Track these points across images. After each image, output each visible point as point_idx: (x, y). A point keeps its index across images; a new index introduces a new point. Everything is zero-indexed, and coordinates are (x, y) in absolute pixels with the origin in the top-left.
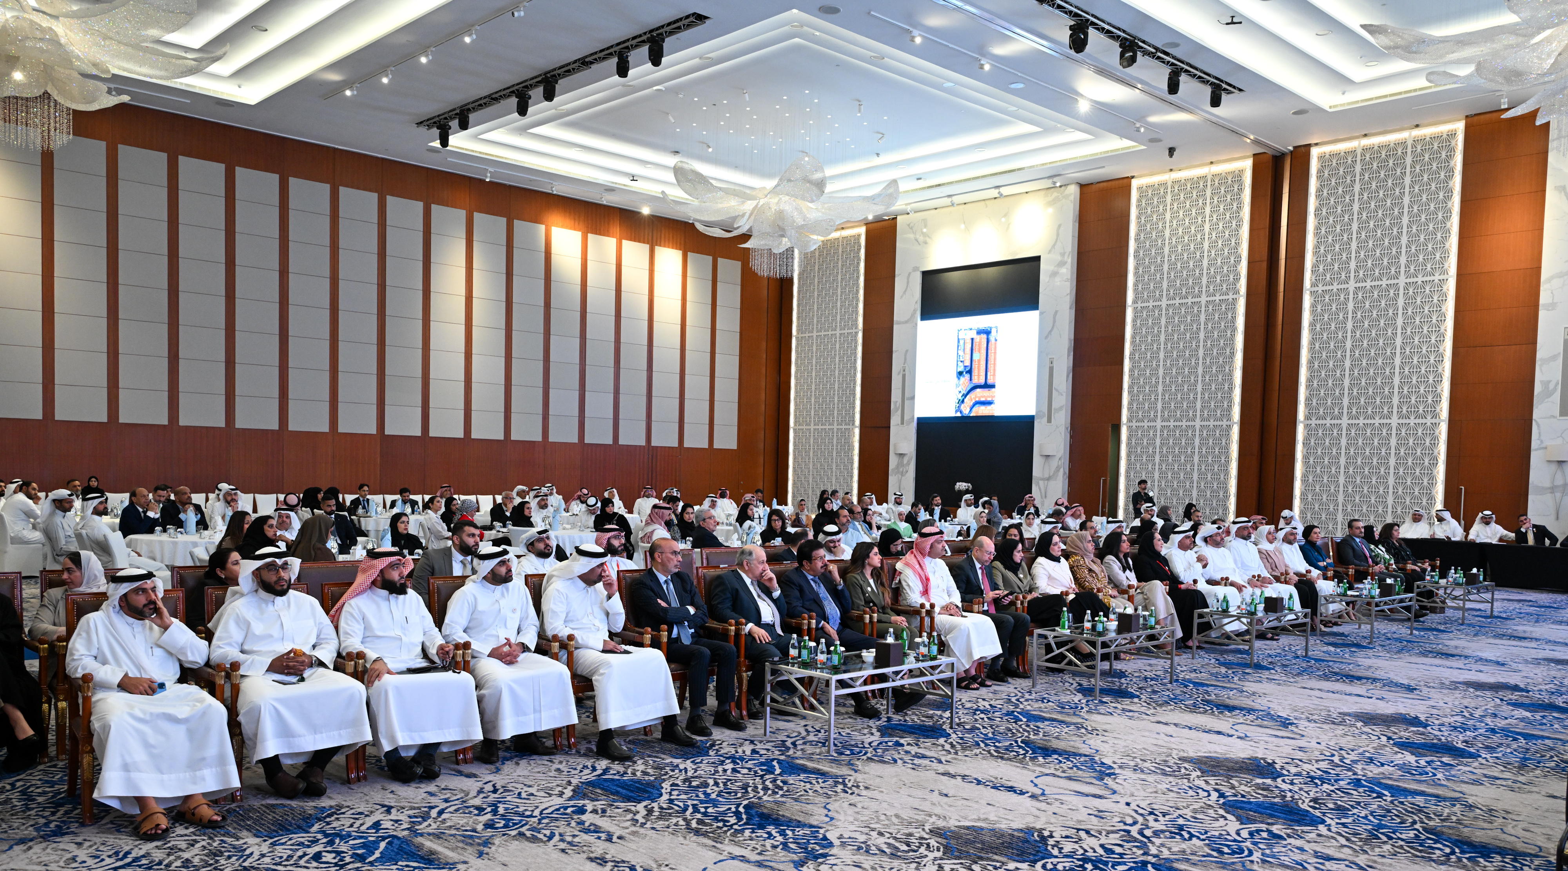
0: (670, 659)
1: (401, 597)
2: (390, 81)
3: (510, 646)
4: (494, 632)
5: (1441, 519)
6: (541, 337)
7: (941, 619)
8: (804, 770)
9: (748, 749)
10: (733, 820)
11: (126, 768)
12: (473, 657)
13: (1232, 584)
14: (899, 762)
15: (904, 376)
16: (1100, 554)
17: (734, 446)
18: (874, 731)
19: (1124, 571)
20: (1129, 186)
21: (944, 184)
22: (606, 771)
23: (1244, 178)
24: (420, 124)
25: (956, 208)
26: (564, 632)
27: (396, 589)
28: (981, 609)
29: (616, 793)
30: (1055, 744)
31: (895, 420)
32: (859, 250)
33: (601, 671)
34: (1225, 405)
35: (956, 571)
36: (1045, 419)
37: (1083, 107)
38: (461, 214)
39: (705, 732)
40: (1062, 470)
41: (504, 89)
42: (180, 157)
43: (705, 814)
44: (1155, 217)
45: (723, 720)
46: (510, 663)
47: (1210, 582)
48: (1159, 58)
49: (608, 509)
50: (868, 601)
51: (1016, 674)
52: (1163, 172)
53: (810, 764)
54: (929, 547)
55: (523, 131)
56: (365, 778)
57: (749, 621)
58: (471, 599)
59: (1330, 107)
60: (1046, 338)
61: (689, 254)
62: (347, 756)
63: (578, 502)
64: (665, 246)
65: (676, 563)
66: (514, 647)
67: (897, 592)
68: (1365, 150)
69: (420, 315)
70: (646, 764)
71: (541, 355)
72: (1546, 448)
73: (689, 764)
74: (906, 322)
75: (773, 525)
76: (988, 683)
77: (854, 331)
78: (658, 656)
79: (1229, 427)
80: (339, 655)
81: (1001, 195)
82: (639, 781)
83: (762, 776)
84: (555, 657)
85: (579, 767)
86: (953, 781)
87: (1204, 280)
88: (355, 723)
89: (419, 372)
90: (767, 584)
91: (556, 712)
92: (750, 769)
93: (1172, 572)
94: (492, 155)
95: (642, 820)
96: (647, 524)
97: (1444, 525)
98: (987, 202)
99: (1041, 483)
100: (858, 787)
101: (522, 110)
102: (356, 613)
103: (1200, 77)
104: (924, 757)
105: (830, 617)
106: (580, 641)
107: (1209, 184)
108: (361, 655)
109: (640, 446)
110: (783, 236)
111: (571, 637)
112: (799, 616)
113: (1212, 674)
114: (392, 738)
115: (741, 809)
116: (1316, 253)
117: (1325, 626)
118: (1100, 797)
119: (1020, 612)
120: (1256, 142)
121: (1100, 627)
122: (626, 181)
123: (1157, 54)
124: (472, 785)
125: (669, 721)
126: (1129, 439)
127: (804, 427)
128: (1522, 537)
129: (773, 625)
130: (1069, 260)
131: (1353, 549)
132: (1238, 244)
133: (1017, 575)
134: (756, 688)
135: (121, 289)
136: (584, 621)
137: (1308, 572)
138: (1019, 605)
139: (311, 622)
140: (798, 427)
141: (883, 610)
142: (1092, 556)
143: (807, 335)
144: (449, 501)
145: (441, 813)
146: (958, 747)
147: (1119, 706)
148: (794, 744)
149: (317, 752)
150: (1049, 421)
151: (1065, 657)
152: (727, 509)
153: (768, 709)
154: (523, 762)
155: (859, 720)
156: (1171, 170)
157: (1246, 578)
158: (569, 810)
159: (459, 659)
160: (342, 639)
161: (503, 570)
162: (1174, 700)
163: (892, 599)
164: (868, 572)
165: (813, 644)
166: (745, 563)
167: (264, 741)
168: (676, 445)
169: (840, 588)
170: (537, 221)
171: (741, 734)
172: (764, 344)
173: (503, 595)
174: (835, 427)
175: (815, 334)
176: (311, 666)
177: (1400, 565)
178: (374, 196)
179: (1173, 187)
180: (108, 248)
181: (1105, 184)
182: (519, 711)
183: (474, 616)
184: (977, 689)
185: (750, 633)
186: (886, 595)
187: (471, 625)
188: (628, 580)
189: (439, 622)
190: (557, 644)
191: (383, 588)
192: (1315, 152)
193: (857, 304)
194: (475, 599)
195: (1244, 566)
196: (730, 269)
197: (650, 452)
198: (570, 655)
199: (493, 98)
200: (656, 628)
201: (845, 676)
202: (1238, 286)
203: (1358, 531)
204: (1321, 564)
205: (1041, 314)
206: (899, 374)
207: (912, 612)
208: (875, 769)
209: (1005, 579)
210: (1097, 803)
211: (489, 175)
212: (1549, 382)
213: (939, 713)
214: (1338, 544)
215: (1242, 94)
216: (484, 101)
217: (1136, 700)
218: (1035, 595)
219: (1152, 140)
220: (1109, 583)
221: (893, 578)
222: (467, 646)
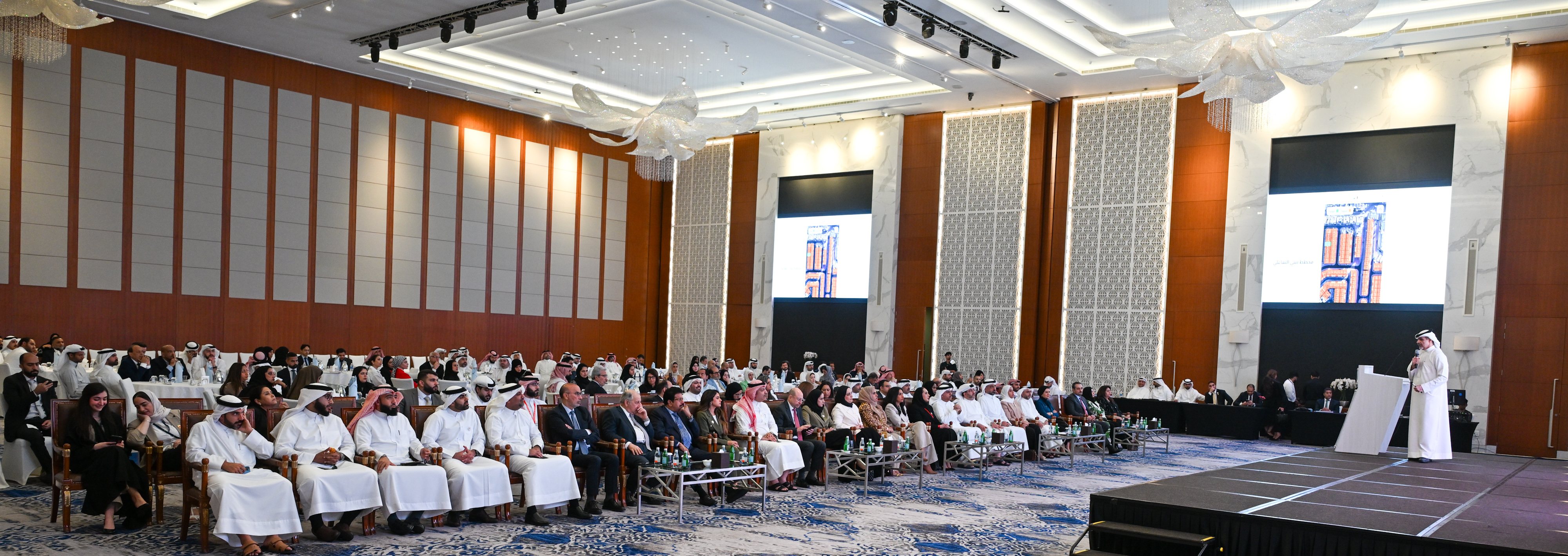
0: (574, 463)
1: (394, 417)
2: (333, 9)
3: (467, 452)
4: (456, 443)
5: (1157, 386)
6: (454, 222)
7: (763, 443)
8: (662, 530)
9: (626, 521)
10: (615, 551)
11: (233, 516)
12: (443, 458)
13: (979, 426)
14: (724, 527)
15: (764, 263)
16: (884, 404)
17: (621, 319)
18: (711, 512)
19: (899, 414)
20: (941, 119)
21: (796, 109)
22: (532, 531)
23: (1025, 119)
24: (354, 41)
25: (807, 127)
26: (503, 444)
27: (391, 412)
28: (791, 438)
29: (542, 540)
30: (827, 518)
31: (756, 299)
32: (728, 157)
33: (529, 469)
34: (1011, 295)
35: (775, 411)
36: (876, 301)
37: (900, 61)
38: (384, 116)
39: (598, 512)
40: (888, 343)
41: (430, 20)
42: (137, 60)
43: (598, 549)
44: (960, 144)
45: (609, 505)
46: (467, 463)
47: (964, 424)
48: (952, 31)
49: (516, 369)
50: (712, 430)
51: (816, 483)
52: (966, 110)
53: (666, 528)
54: (754, 394)
55: (442, 50)
56: (374, 532)
57: (628, 440)
58: (440, 420)
59: (1083, 72)
60: (877, 236)
61: (584, 155)
62: (363, 518)
63: (488, 362)
64: (562, 148)
65: (578, 400)
66: (470, 452)
67: (733, 425)
68: (1111, 104)
69: (347, 200)
70: (559, 527)
71: (453, 237)
72: (1228, 333)
73: (587, 527)
74: (766, 219)
75: (649, 381)
76: (795, 488)
77: (723, 224)
78: (566, 461)
79: (1014, 312)
80: (356, 454)
81: (842, 120)
82: (555, 535)
83: (634, 533)
84: (497, 459)
85: (515, 529)
86: (756, 535)
87: (996, 197)
88: (371, 495)
89: (345, 249)
90: (641, 416)
91: (499, 494)
92: (627, 530)
93: (935, 417)
94: (415, 68)
95: (558, 551)
96: (552, 378)
97: (1160, 390)
98: (832, 124)
99: (872, 353)
100: (695, 537)
101: (446, 37)
102: (366, 427)
103: (984, 46)
104: (740, 524)
105: (684, 439)
106: (513, 449)
107: (1000, 121)
108: (372, 453)
109: (539, 317)
110: (663, 148)
111: (508, 447)
112: (662, 438)
113: (950, 484)
114: (395, 506)
115: (620, 547)
116: (1076, 180)
117: (1047, 457)
118: (843, 541)
119: (820, 440)
120: (1033, 94)
121: (869, 449)
122: (531, 93)
123: (950, 27)
124: (447, 537)
125: (573, 503)
126: (940, 319)
127: (681, 303)
128: (1209, 398)
129: (645, 444)
130: (895, 178)
131: (1075, 403)
132: (1021, 169)
133: (820, 416)
134: (632, 485)
135: (81, 172)
136: (516, 437)
137: (1037, 418)
138: (819, 436)
139: (338, 432)
140: (675, 303)
141: (722, 436)
142: (876, 403)
143: (684, 226)
144: (386, 360)
145: (430, 548)
146: (764, 520)
147: (879, 500)
148: (657, 518)
149: (346, 513)
150: (879, 303)
151: (846, 469)
152: (613, 369)
153: (640, 496)
154: (477, 527)
155: (702, 507)
156: (973, 109)
157: (990, 422)
158: (512, 547)
159: (435, 458)
160: (357, 443)
161: (462, 401)
162: (917, 498)
163: (729, 429)
164: (712, 410)
165: (670, 454)
166: (626, 402)
167: (316, 503)
168: (570, 316)
169: (691, 421)
170: (452, 122)
171: (621, 514)
172: (648, 231)
173: (461, 418)
174: (707, 304)
175: (690, 225)
176: (340, 459)
177: (1109, 416)
178: (309, 98)
179: (974, 122)
180: (70, 136)
181: (923, 116)
182: (475, 493)
183: (443, 432)
184: (787, 491)
185: (628, 449)
186: (725, 426)
187: (440, 438)
188: (545, 412)
189: (419, 435)
190: (499, 451)
191: (382, 411)
192: (1076, 103)
193: (726, 202)
194: (444, 420)
195: (990, 414)
196: (619, 169)
197: (548, 323)
198: (507, 459)
199: (420, 26)
200: (565, 443)
201: (691, 473)
202: (1021, 202)
203: (1078, 391)
204: (1050, 414)
205: (873, 217)
206: (760, 261)
207: (743, 439)
208: (707, 529)
209: (812, 419)
210: (841, 544)
211: (411, 83)
212: (1231, 284)
213: (756, 503)
214: (1065, 400)
215: (1016, 59)
216: (413, 27)
217: (892, 497)
218: (832, 429)
219: (955, 87)
220: (888, 423)
221: (731, 416)
222: (439, 450)
